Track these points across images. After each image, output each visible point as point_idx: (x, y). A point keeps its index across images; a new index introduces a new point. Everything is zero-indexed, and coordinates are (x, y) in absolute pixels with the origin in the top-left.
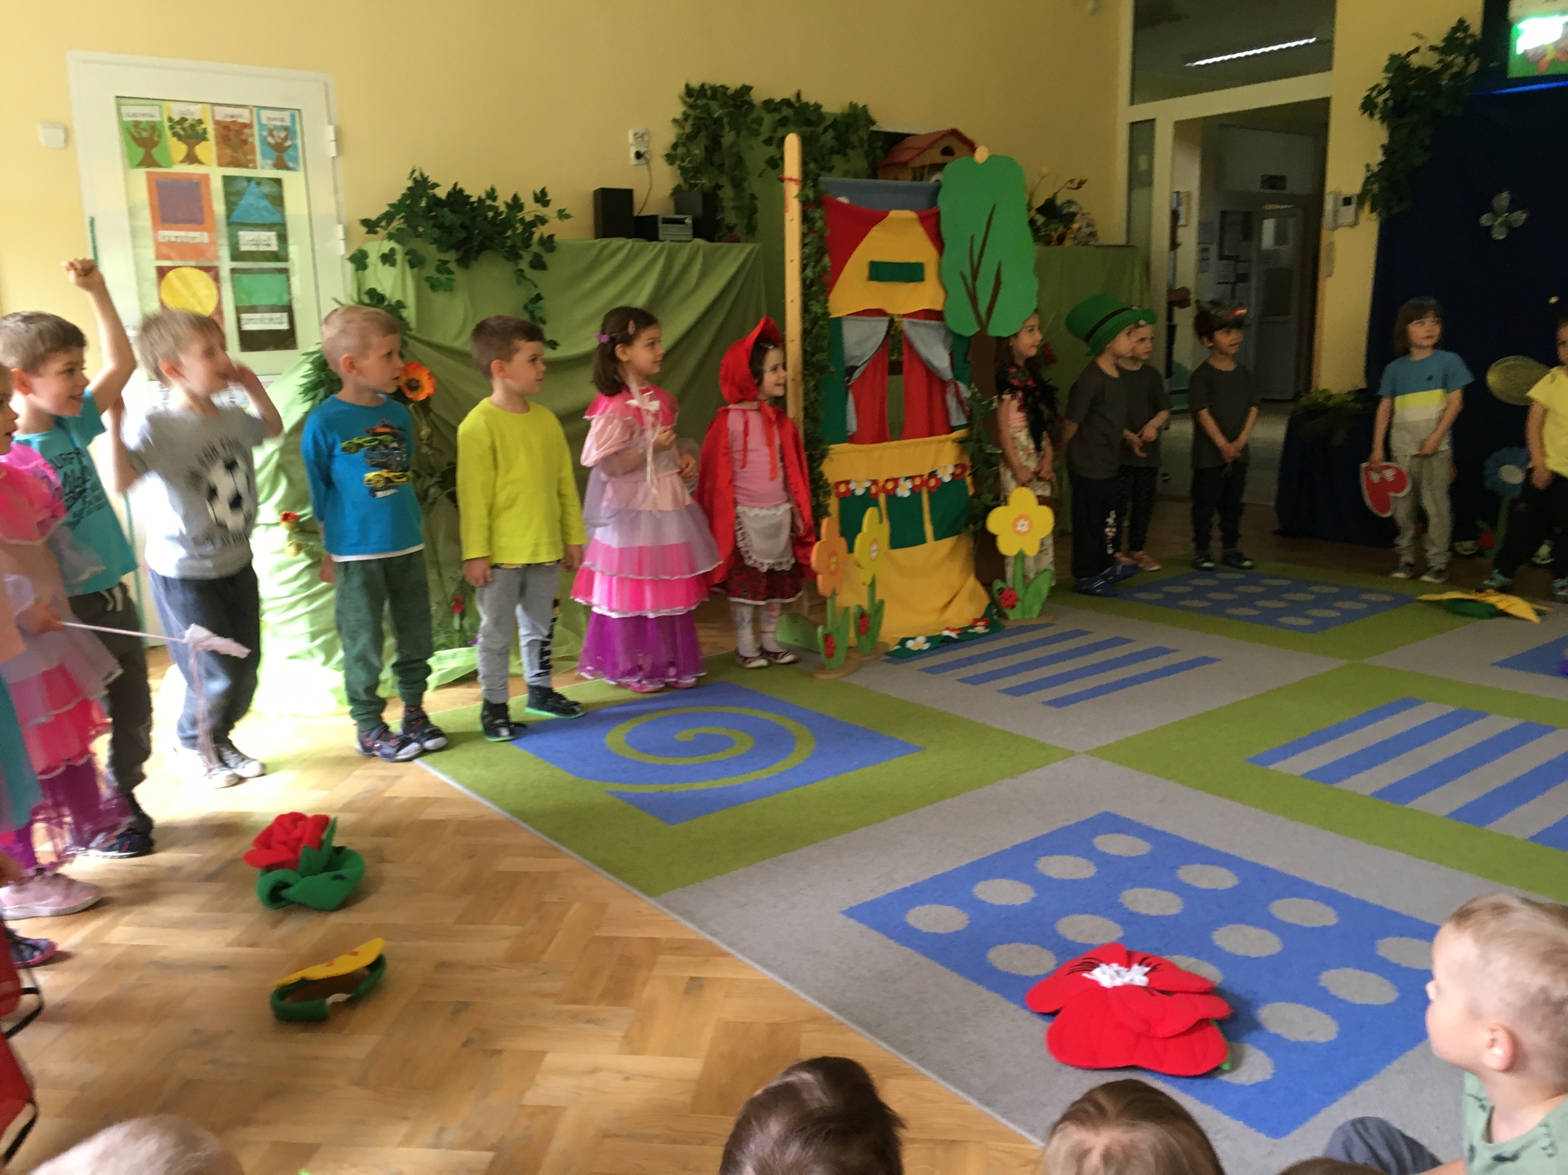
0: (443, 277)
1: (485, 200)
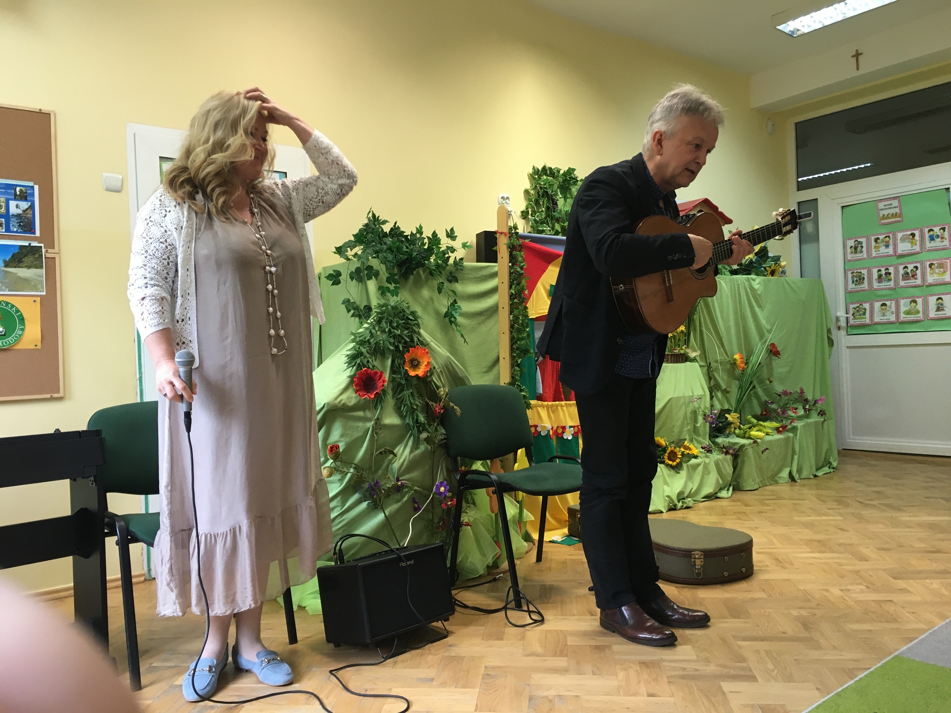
0: (392, 287)
1: (416, 233)
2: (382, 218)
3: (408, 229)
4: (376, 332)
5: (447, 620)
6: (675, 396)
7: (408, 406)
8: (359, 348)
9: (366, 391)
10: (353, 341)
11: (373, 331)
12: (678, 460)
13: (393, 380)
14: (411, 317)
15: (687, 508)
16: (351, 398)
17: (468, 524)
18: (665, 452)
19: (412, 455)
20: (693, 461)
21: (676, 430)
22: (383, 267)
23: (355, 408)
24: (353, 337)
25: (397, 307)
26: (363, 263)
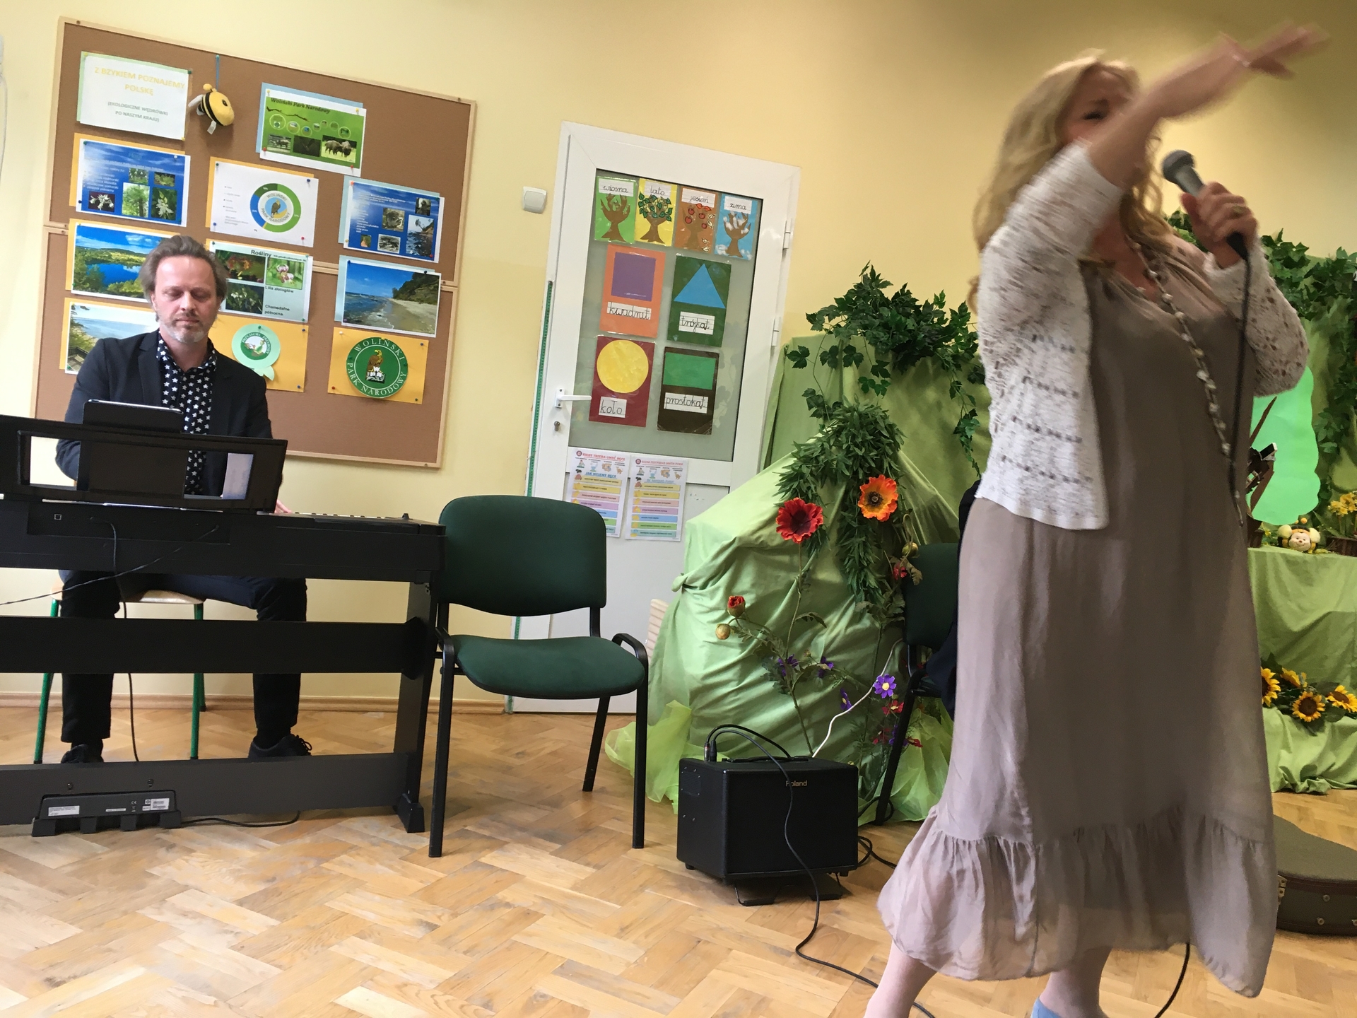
0: (878, 380)
1: (933, 304)
2: (883, 278)
3: (922, 296)
4: (831, 447)
5: (845, 874)
6: (1339, 610)
7: (854, 560)
8: (801, 467)
9: (792, 530)
10: (794, 455)
11: (826, 445)
12: (1317, 715)
13: (840, 519)
14: (885, 433)
15: (1316, 793)
16: (774, 536)
17: (917, 743)
18: (1297, 698)
19: (850, 630)
20: (1346, 721)
21: (1330, 664)
22: (871, 350)
23: (779, 550)
24: (796, 450)
25: (867, 414)
26: (842, 341)
